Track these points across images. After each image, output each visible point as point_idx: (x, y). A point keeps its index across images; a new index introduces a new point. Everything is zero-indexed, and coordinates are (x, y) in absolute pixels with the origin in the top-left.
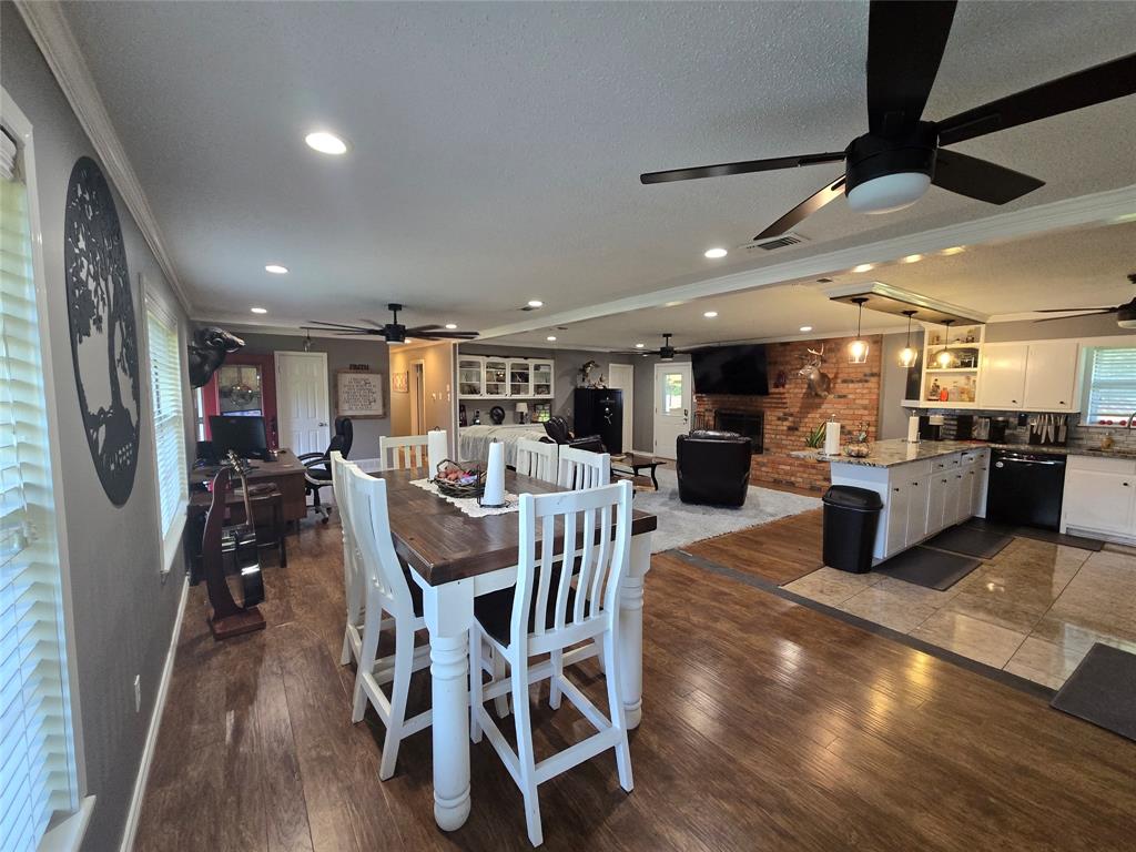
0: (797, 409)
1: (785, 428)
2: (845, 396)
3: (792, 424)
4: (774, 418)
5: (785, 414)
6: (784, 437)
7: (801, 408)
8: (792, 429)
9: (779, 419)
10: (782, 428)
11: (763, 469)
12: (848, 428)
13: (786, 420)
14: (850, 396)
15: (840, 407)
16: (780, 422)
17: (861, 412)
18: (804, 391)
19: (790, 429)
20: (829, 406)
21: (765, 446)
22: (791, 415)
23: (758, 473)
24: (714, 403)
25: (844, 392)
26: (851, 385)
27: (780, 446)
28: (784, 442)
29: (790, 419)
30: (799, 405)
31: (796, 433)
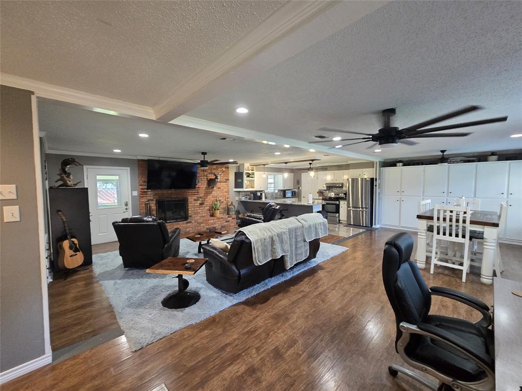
0: (203, 195)
1: (198, 204)
2: (220, 188)
3: (201, 202)
4: (193, 200)
5: (198, 198)
6: (198, 208)
7: (204, 194)
8: (201, 204)
9: (195, 200)
10: (197, 204)
11: (202, 225)
12: (222, 200)
13: (198, 200)
14: (222, 188)
15: (218, 192)
16: (195, 202)
17: (225, 194)
18: (205, 186)
19: (200, 204)
20: (215, 192)
21: (190, 215)
22: (201, 198)
23: (199, 228)
24: (155, 195)
25: (220, 186)
26: (222, 184)
27: (196, 213)
28: (198, 211)
29: (200, 199)
30: (204, 192)
31: (203, 206)
